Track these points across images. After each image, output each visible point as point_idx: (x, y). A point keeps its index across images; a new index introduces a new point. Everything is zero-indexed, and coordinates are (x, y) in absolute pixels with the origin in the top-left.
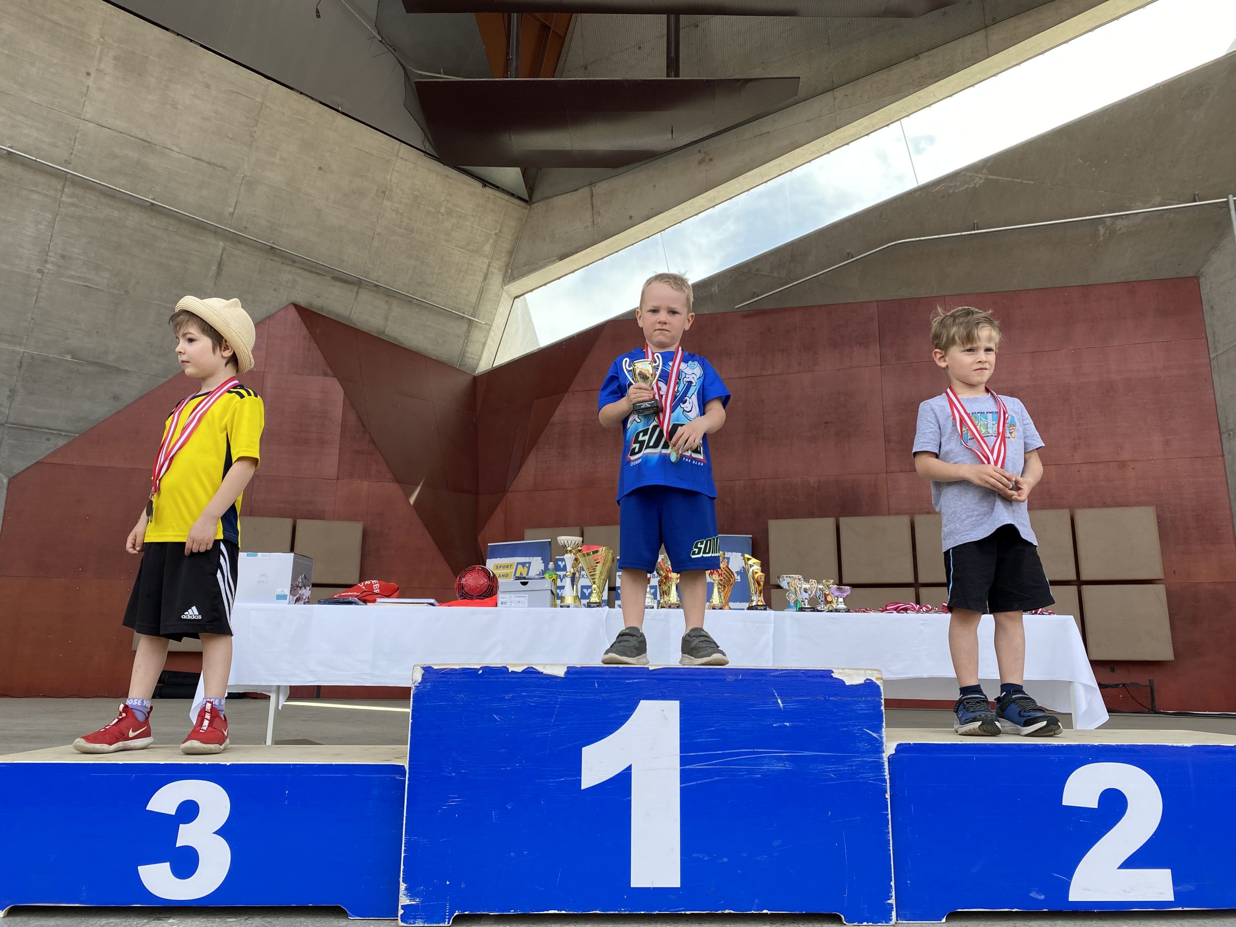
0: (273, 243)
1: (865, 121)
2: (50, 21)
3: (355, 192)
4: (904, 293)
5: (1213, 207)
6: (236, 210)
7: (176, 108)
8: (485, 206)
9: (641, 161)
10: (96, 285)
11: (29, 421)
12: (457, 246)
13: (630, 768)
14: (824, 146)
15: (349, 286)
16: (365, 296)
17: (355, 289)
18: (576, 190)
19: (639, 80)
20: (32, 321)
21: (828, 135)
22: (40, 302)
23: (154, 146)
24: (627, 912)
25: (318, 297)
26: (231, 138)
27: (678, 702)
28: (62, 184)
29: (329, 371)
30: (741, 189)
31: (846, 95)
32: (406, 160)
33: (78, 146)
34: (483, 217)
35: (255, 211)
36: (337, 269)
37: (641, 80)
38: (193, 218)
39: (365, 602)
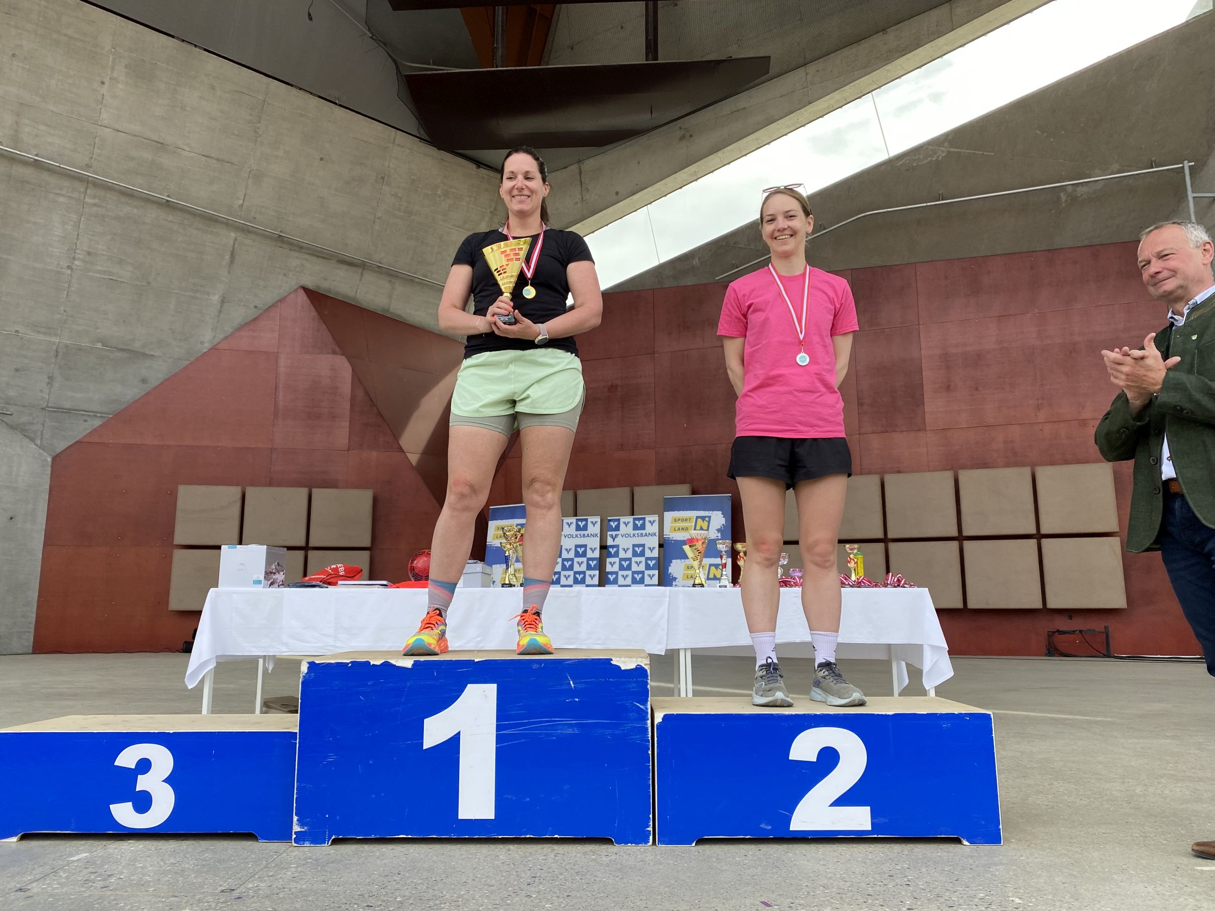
0: (281, 232)
1: (837, 96)
2: (65, 35)
3: (356, 179)
4: (876, 261)
5: (1171, 172)
6: (245, 203)
7: (185, 110)
8: (480, 185)
9: (624, 139)
10: (119, 278)
11: (67, 405)
12: (454, 225)
13: (459, 733)
14: (798, 119)
15: (354, 268)
16: (369, 277)
17: (360, 270)
18: (566, 167)
19: (616, 65)
20: (65, 313)
21: (801, 110)
22: (71, 296)
23: (166, 146)
24: (456, 837)
25: (326, 280)
26: (237, 135)
27: (496, 685)
28: (85, 186)
29: (337, 349)
30: (722, 163)
31: (818, 71)
32: (403, 147)
33: (97, 151)
34: (478, 197)
35: (261, 202)
36: (342, 253)
37: (618, 65)
38: (206, 212)
39: (330, 584)
